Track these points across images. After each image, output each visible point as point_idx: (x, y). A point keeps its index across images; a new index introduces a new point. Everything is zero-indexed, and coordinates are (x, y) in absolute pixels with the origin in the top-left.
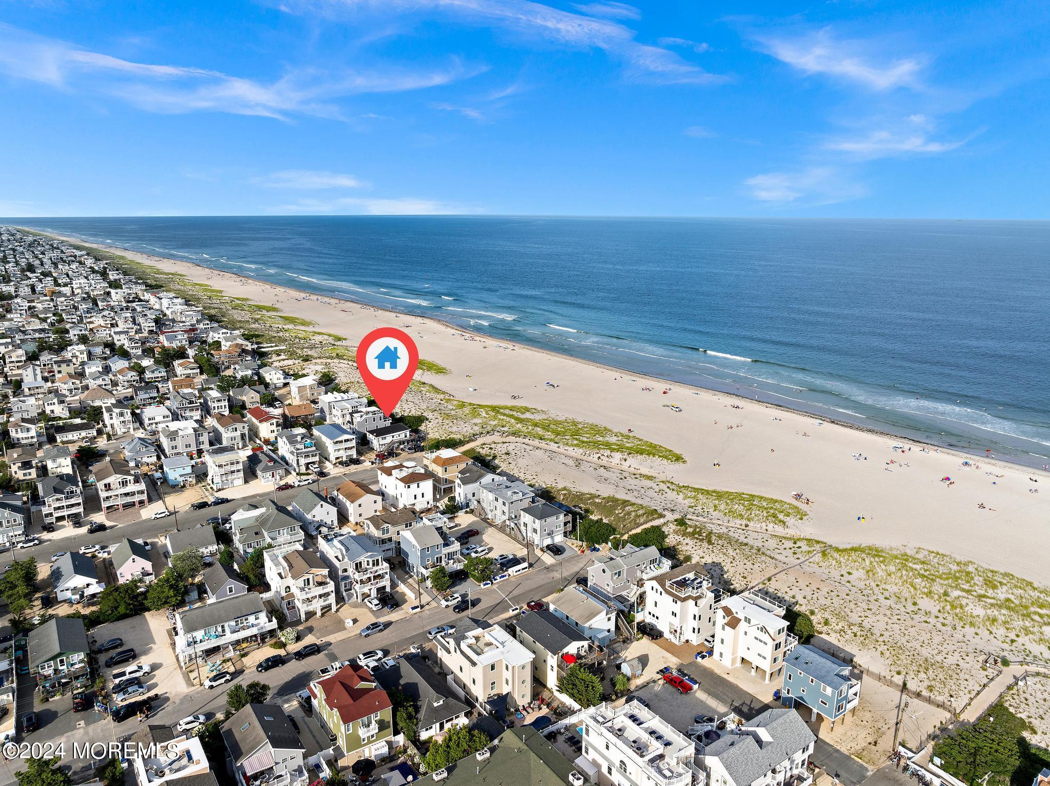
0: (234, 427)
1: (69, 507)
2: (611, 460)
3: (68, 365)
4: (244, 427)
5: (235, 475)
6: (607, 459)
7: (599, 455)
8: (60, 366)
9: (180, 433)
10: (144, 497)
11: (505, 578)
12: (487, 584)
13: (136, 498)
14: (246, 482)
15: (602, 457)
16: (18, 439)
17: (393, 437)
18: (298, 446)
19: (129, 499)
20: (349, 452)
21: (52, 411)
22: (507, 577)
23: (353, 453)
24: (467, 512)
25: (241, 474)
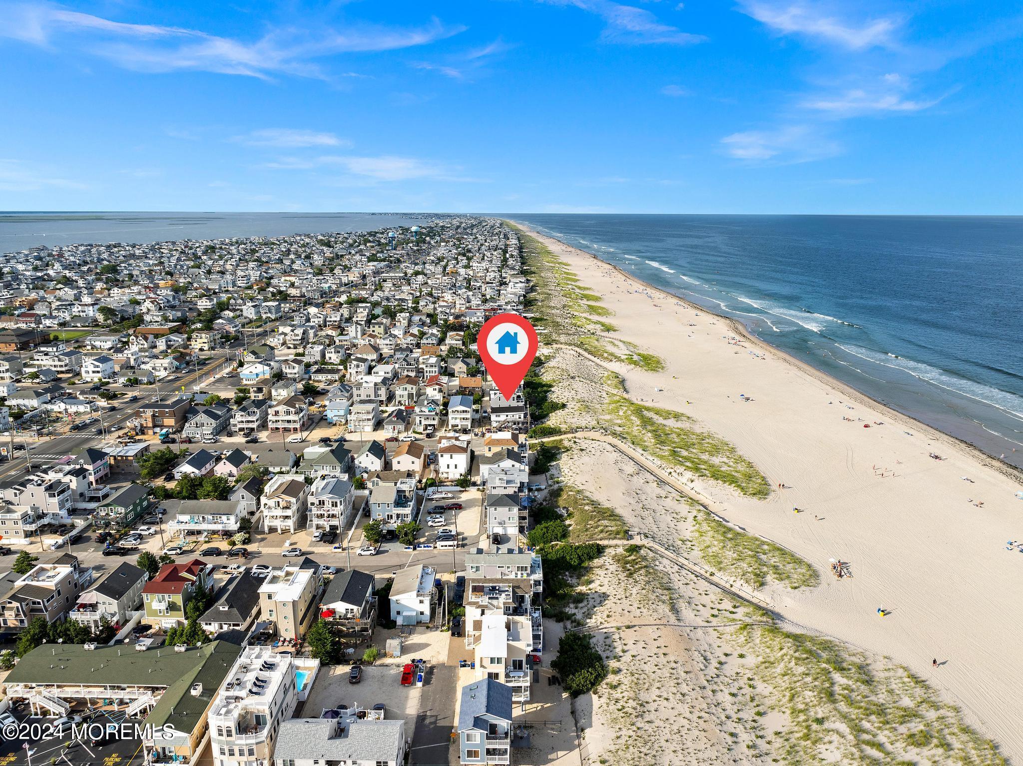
0: (405, 386)
1: (248, 422)
2: (680, 478)
3: (380, 327)
4: (412, 388)
5: (366, 423)
6: (676, 476)
7: (672, 471)
8: (374, 327)
9: (364, 385)
10: (298, 426)
11: (429, 548)
12: (409, 548)
13: (291, 426)
14: (375, 430)
15: (673, 474)
16: (286, 373)
17: (507, 416)
18: (423, 409)
19: (287, 425)
20: (464, 423)
21: (330, 358)
22: (432, 548)
23: (468, 424)
24: (478, 490)
25: (371, 423)
